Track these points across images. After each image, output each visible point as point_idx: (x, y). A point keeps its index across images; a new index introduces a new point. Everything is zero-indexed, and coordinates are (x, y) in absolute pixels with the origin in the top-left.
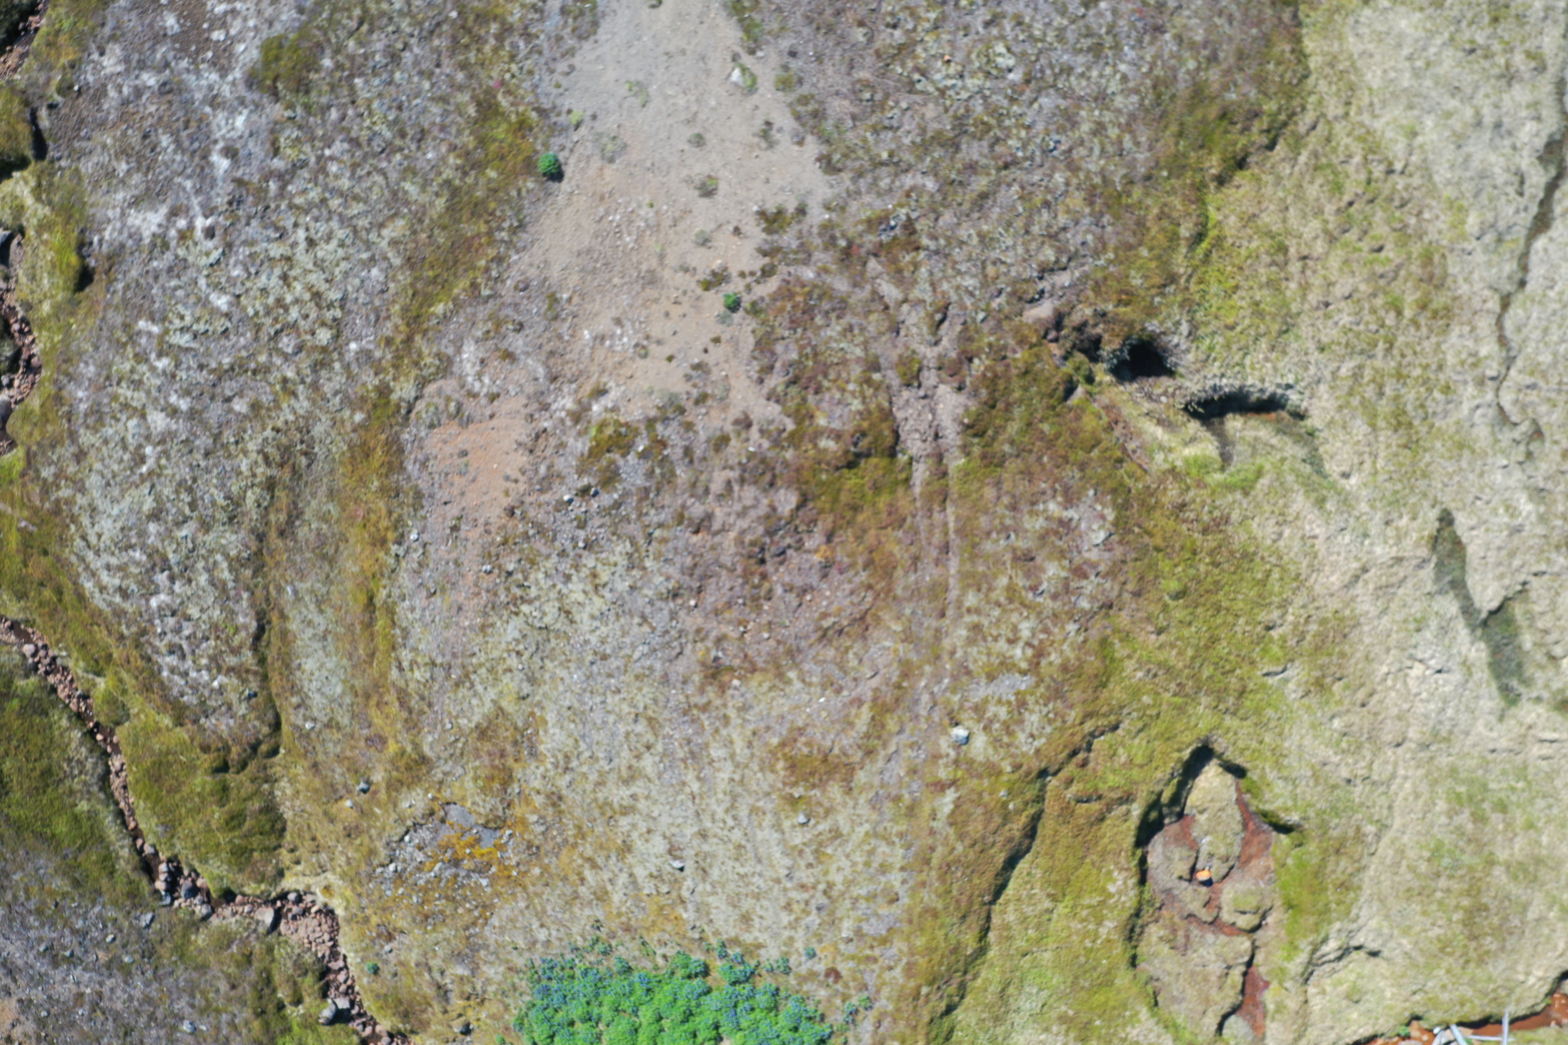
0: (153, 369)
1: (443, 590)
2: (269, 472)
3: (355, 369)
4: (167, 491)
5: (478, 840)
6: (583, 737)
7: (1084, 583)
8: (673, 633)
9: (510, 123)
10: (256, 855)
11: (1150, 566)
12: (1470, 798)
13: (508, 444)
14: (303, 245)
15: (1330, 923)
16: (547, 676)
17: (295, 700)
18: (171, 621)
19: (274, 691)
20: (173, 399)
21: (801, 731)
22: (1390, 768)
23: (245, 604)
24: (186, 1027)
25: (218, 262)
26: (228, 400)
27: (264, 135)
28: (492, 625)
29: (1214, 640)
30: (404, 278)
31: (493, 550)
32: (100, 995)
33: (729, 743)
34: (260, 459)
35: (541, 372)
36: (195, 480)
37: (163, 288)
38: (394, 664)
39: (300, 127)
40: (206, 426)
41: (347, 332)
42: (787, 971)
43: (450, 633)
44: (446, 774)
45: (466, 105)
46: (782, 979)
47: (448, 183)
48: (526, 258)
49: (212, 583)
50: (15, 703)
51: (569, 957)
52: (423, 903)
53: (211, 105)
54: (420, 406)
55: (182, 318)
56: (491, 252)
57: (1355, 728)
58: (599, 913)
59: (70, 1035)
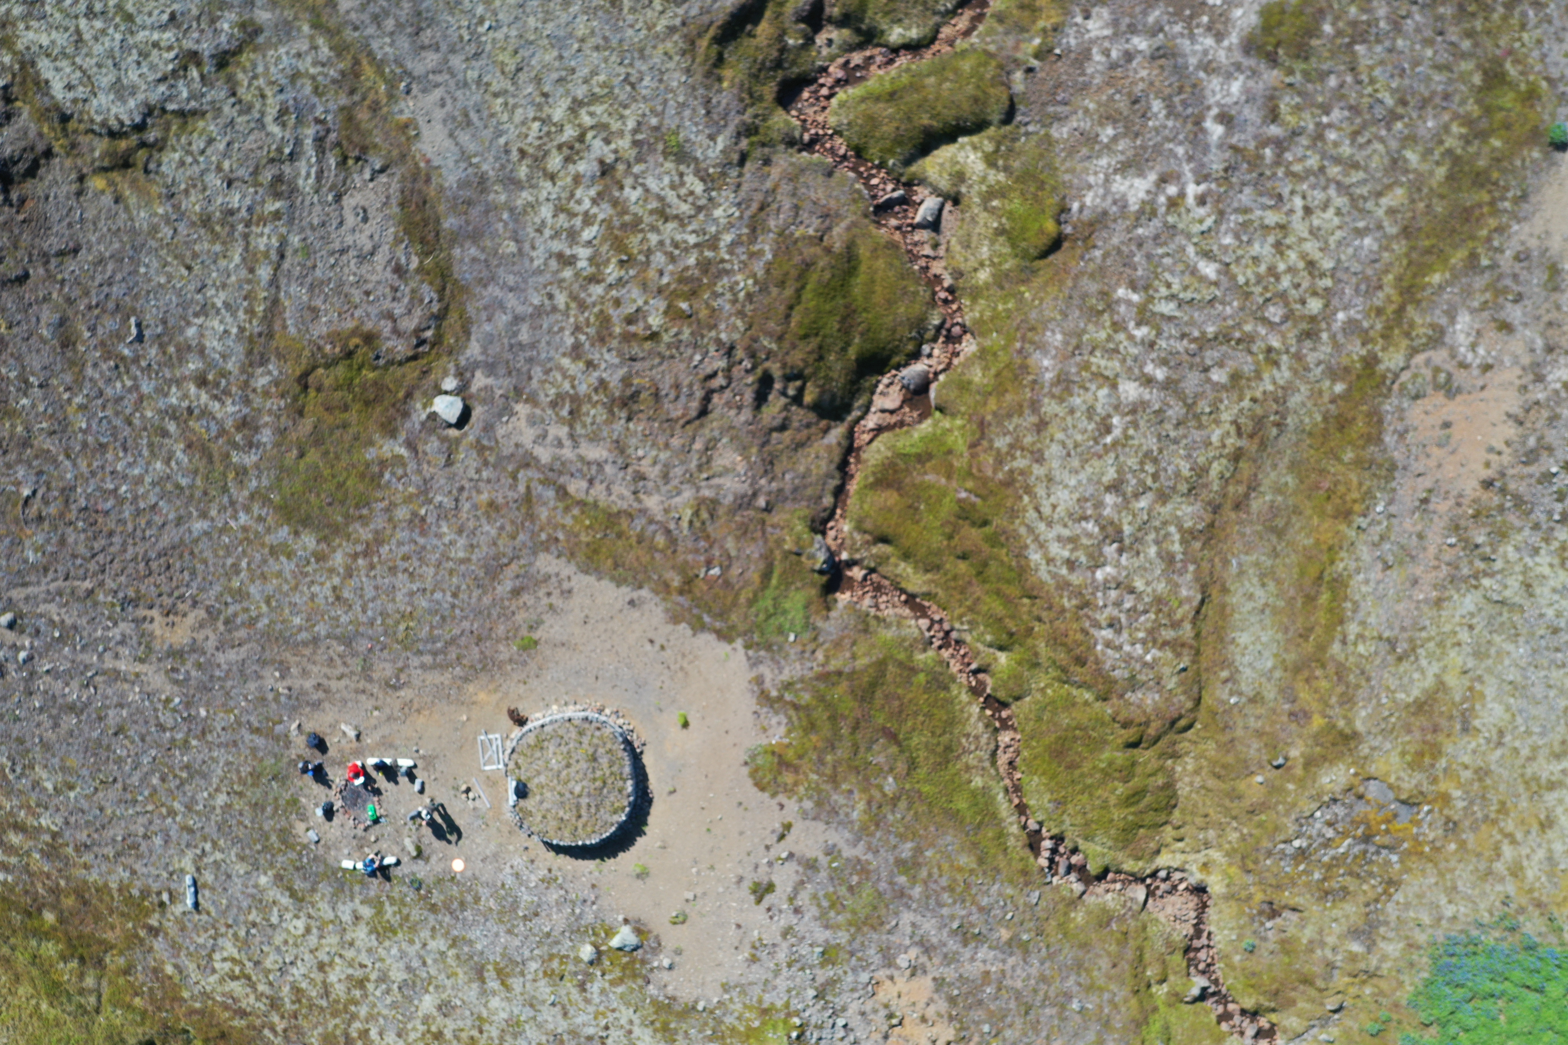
0: (1131, 338)
1: (1401, 563)
2: (1239, 443)
3: (1340, 338)
4: (1132, 462)
5: (1395, 816)
6: (1520, 711)
9: (1518, 92)
10: (1142, 831)
13: (1496, 415)
14: (1300, 213)
16: (1493, 651)
17: (1225, 674)
18: (1113, 594)
19: (1204, 665)
20: (1149, 368)
23: (1189, 577)
24: (1075, 1005)
25: (1210, 230)
26: (1206, 370)
27: (1260, 102)
28: (1450, 598)
30: (1400, 247)
31: (1463, 523)
32: (1003, 972)
34: (1233, 430)
35: (1539, 343)
36: (1160, 451)
37: (1149, 257)
38: (1339, 636)
39: (1300, 94)
40: (1181, 396)
41: (1335, 302)
43: (1400, 607)
44: (1373, 749)
45: (1471, 73)
47: (1449, 152)
48: (1526, 228)
49: (1159, 554)
50: (922, 678)
51: (1475, 933)
52: (1325, 879)
53: (1206, 71)
54: (1405, 377)
55: (1169, 286)
56: (1493, 222)
58: (1510, 888)
59: (978, 1014)
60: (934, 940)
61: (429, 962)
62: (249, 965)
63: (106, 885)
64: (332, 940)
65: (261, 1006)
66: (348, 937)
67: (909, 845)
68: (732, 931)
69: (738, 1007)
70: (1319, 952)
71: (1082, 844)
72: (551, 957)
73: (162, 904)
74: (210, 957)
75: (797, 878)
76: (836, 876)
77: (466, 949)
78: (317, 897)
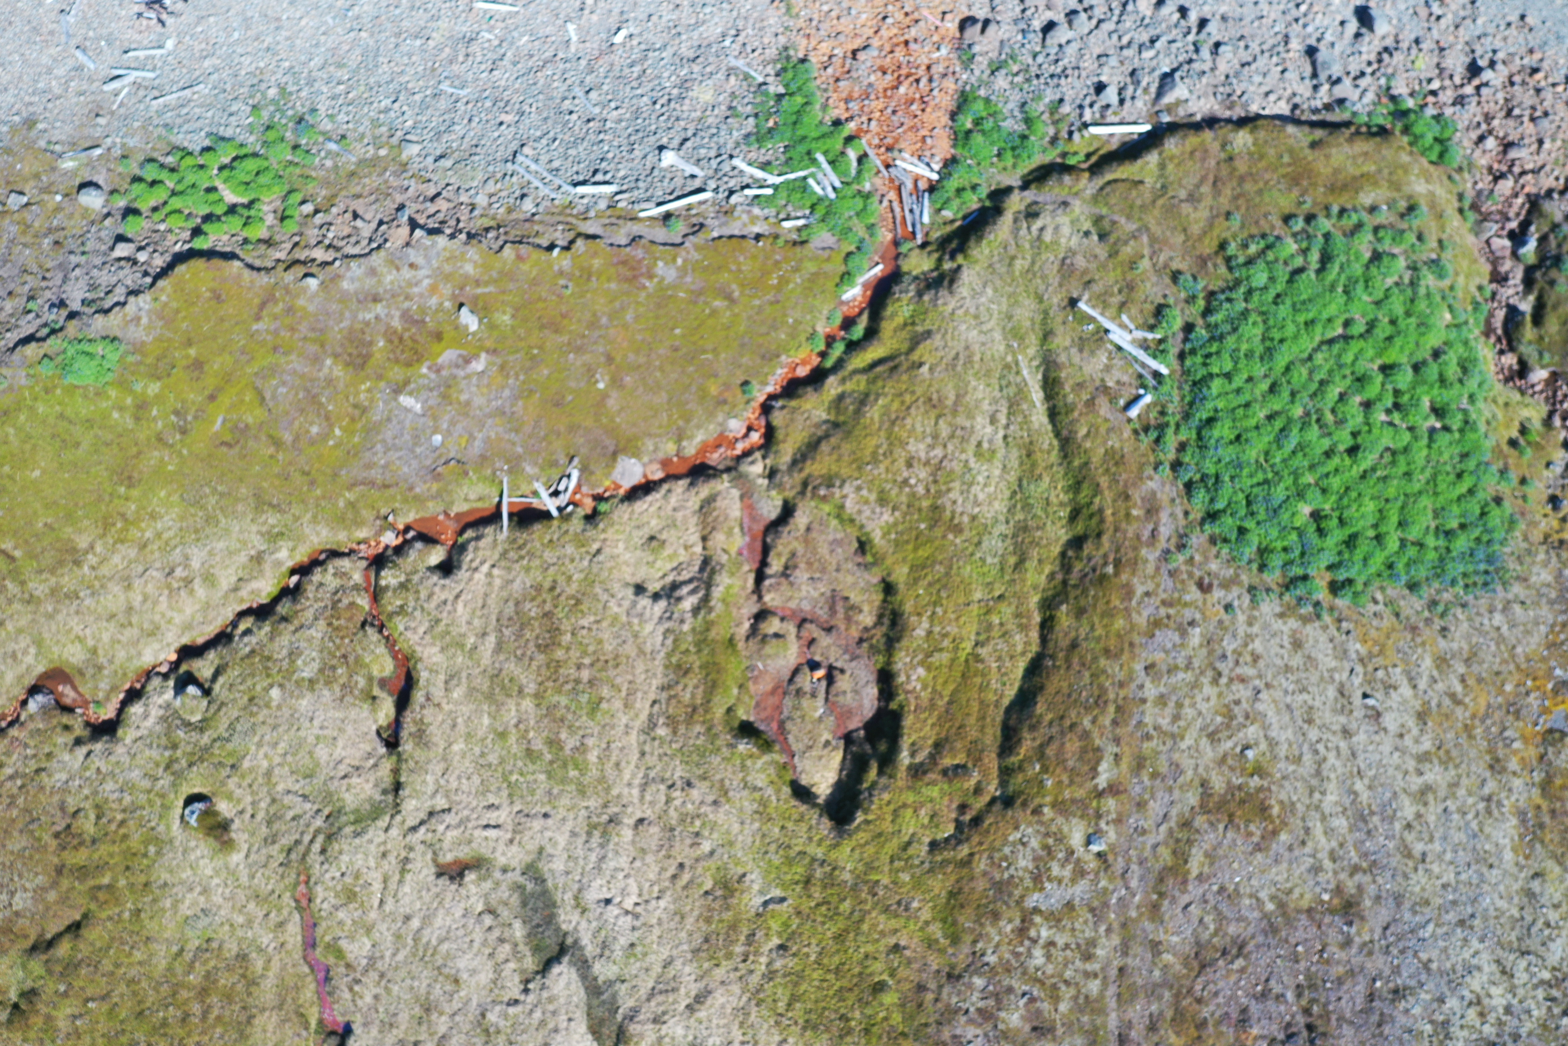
7: (981, 1004)
8: (1395, 952)
11: (912, 1018)
12: (565, 765)
15: (693, 630)
21: (1258, 848)
22: (648, 798)
29: (839, 938)
33: (1329, 832)
42: (1251, 589)
46: (1256, 581)
51: (1470, 598)
57: (688, 841)
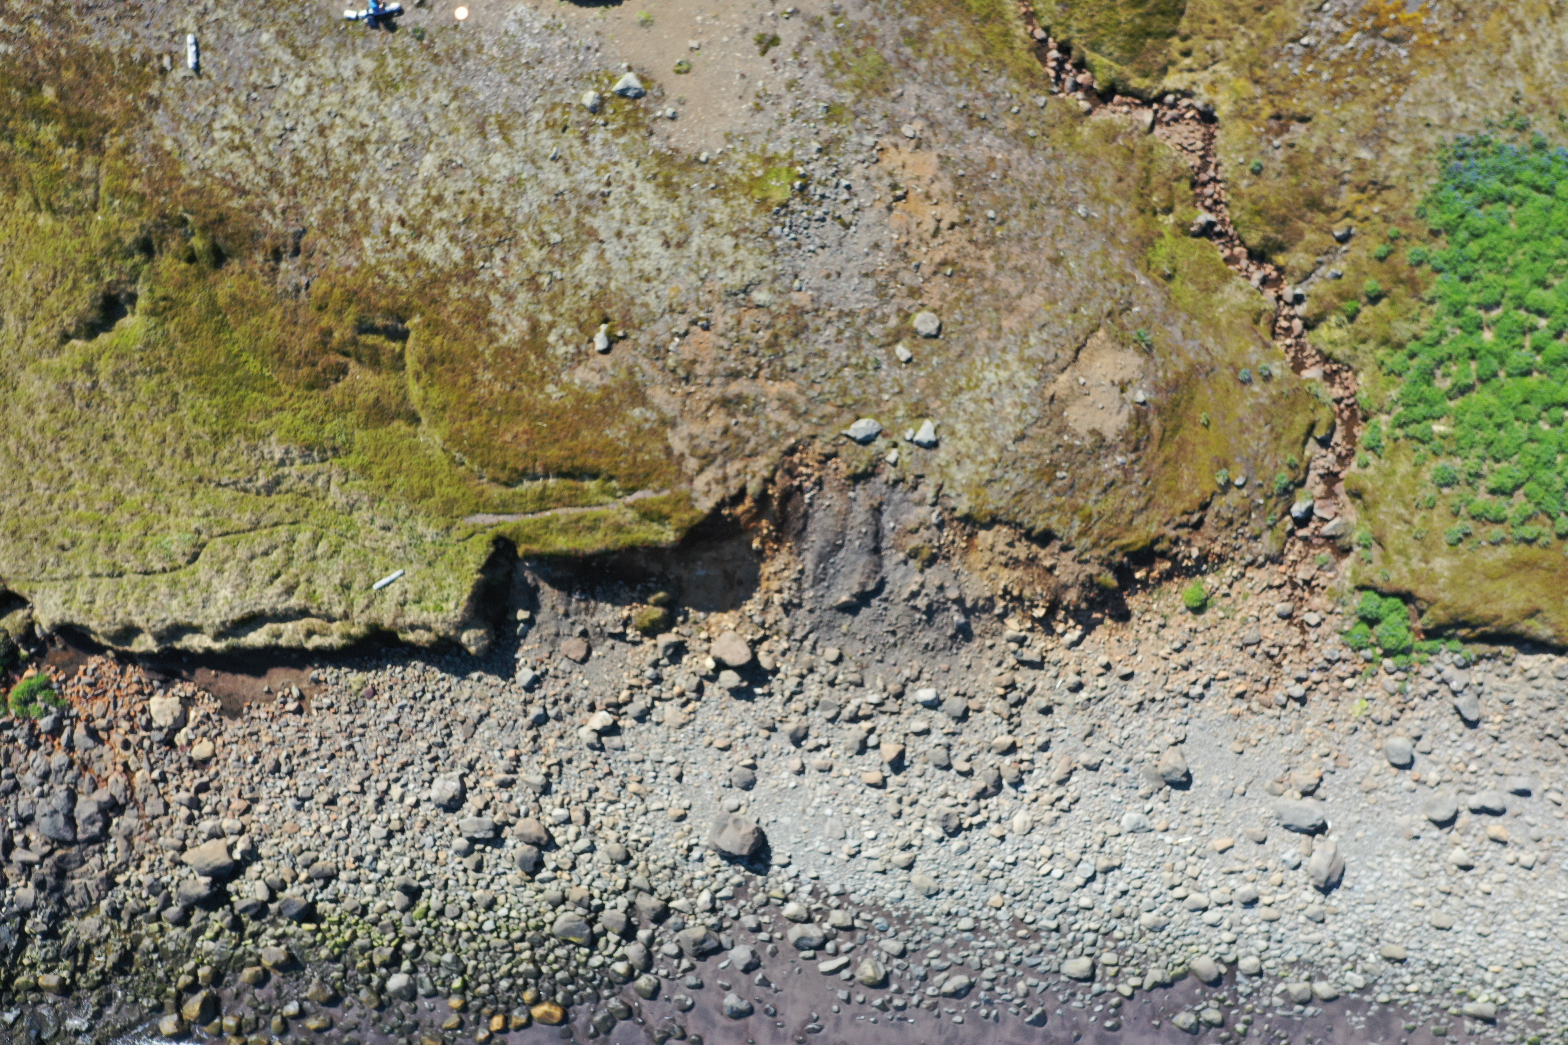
5: (1405, 4)
10: (1149, 41)
32: (1008, 161)
51: (1483, 132)
52: (1333, 80)
58: (1521, 83)
59: (982, 199)
60: (940, 117)
61: (431, 116)
62: (249, 132)
63: (107, 51)
64: (334, 98)
65: (261, 180)
66: (349, 96)
67: (915, 19)
68: (737, 79)
69: (742, 156)
70: (1327, 161)
71: (1090, 56)
72: (554, 106)
73: (163, 71)
74: (209, 126)
75: (803, 34)
76: (842, 34)
77: (468, 101)
78: (319, 53)
